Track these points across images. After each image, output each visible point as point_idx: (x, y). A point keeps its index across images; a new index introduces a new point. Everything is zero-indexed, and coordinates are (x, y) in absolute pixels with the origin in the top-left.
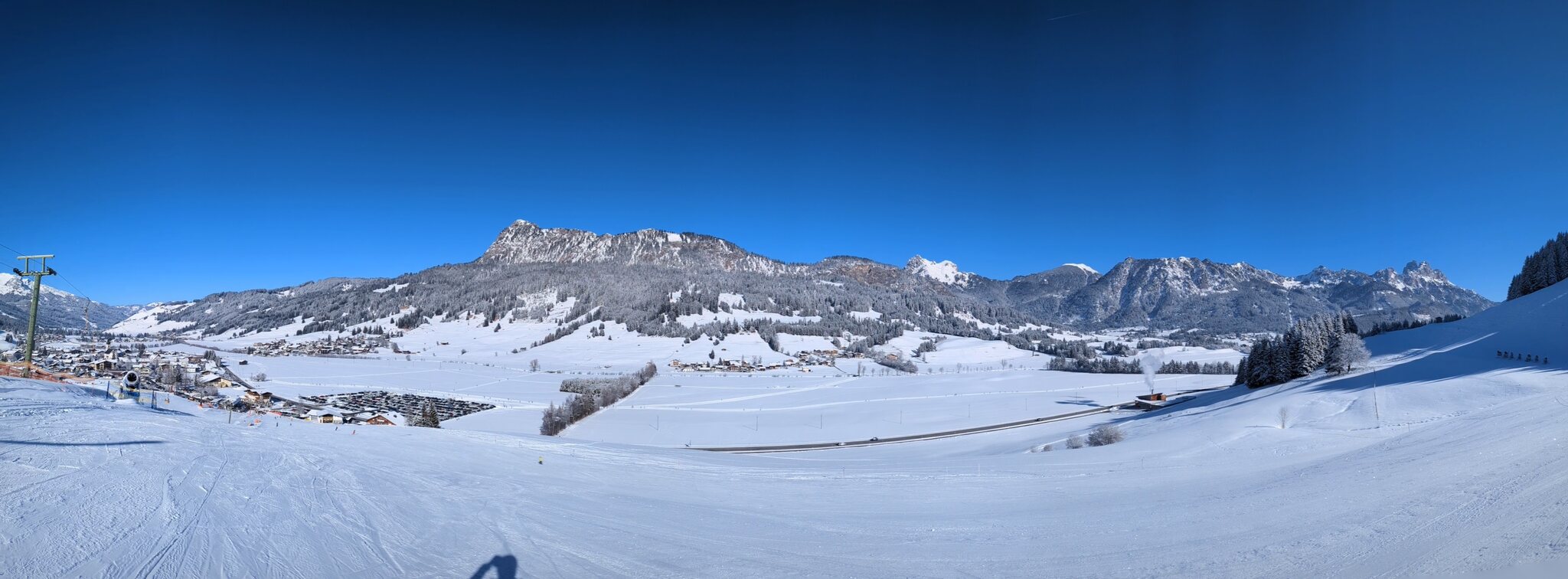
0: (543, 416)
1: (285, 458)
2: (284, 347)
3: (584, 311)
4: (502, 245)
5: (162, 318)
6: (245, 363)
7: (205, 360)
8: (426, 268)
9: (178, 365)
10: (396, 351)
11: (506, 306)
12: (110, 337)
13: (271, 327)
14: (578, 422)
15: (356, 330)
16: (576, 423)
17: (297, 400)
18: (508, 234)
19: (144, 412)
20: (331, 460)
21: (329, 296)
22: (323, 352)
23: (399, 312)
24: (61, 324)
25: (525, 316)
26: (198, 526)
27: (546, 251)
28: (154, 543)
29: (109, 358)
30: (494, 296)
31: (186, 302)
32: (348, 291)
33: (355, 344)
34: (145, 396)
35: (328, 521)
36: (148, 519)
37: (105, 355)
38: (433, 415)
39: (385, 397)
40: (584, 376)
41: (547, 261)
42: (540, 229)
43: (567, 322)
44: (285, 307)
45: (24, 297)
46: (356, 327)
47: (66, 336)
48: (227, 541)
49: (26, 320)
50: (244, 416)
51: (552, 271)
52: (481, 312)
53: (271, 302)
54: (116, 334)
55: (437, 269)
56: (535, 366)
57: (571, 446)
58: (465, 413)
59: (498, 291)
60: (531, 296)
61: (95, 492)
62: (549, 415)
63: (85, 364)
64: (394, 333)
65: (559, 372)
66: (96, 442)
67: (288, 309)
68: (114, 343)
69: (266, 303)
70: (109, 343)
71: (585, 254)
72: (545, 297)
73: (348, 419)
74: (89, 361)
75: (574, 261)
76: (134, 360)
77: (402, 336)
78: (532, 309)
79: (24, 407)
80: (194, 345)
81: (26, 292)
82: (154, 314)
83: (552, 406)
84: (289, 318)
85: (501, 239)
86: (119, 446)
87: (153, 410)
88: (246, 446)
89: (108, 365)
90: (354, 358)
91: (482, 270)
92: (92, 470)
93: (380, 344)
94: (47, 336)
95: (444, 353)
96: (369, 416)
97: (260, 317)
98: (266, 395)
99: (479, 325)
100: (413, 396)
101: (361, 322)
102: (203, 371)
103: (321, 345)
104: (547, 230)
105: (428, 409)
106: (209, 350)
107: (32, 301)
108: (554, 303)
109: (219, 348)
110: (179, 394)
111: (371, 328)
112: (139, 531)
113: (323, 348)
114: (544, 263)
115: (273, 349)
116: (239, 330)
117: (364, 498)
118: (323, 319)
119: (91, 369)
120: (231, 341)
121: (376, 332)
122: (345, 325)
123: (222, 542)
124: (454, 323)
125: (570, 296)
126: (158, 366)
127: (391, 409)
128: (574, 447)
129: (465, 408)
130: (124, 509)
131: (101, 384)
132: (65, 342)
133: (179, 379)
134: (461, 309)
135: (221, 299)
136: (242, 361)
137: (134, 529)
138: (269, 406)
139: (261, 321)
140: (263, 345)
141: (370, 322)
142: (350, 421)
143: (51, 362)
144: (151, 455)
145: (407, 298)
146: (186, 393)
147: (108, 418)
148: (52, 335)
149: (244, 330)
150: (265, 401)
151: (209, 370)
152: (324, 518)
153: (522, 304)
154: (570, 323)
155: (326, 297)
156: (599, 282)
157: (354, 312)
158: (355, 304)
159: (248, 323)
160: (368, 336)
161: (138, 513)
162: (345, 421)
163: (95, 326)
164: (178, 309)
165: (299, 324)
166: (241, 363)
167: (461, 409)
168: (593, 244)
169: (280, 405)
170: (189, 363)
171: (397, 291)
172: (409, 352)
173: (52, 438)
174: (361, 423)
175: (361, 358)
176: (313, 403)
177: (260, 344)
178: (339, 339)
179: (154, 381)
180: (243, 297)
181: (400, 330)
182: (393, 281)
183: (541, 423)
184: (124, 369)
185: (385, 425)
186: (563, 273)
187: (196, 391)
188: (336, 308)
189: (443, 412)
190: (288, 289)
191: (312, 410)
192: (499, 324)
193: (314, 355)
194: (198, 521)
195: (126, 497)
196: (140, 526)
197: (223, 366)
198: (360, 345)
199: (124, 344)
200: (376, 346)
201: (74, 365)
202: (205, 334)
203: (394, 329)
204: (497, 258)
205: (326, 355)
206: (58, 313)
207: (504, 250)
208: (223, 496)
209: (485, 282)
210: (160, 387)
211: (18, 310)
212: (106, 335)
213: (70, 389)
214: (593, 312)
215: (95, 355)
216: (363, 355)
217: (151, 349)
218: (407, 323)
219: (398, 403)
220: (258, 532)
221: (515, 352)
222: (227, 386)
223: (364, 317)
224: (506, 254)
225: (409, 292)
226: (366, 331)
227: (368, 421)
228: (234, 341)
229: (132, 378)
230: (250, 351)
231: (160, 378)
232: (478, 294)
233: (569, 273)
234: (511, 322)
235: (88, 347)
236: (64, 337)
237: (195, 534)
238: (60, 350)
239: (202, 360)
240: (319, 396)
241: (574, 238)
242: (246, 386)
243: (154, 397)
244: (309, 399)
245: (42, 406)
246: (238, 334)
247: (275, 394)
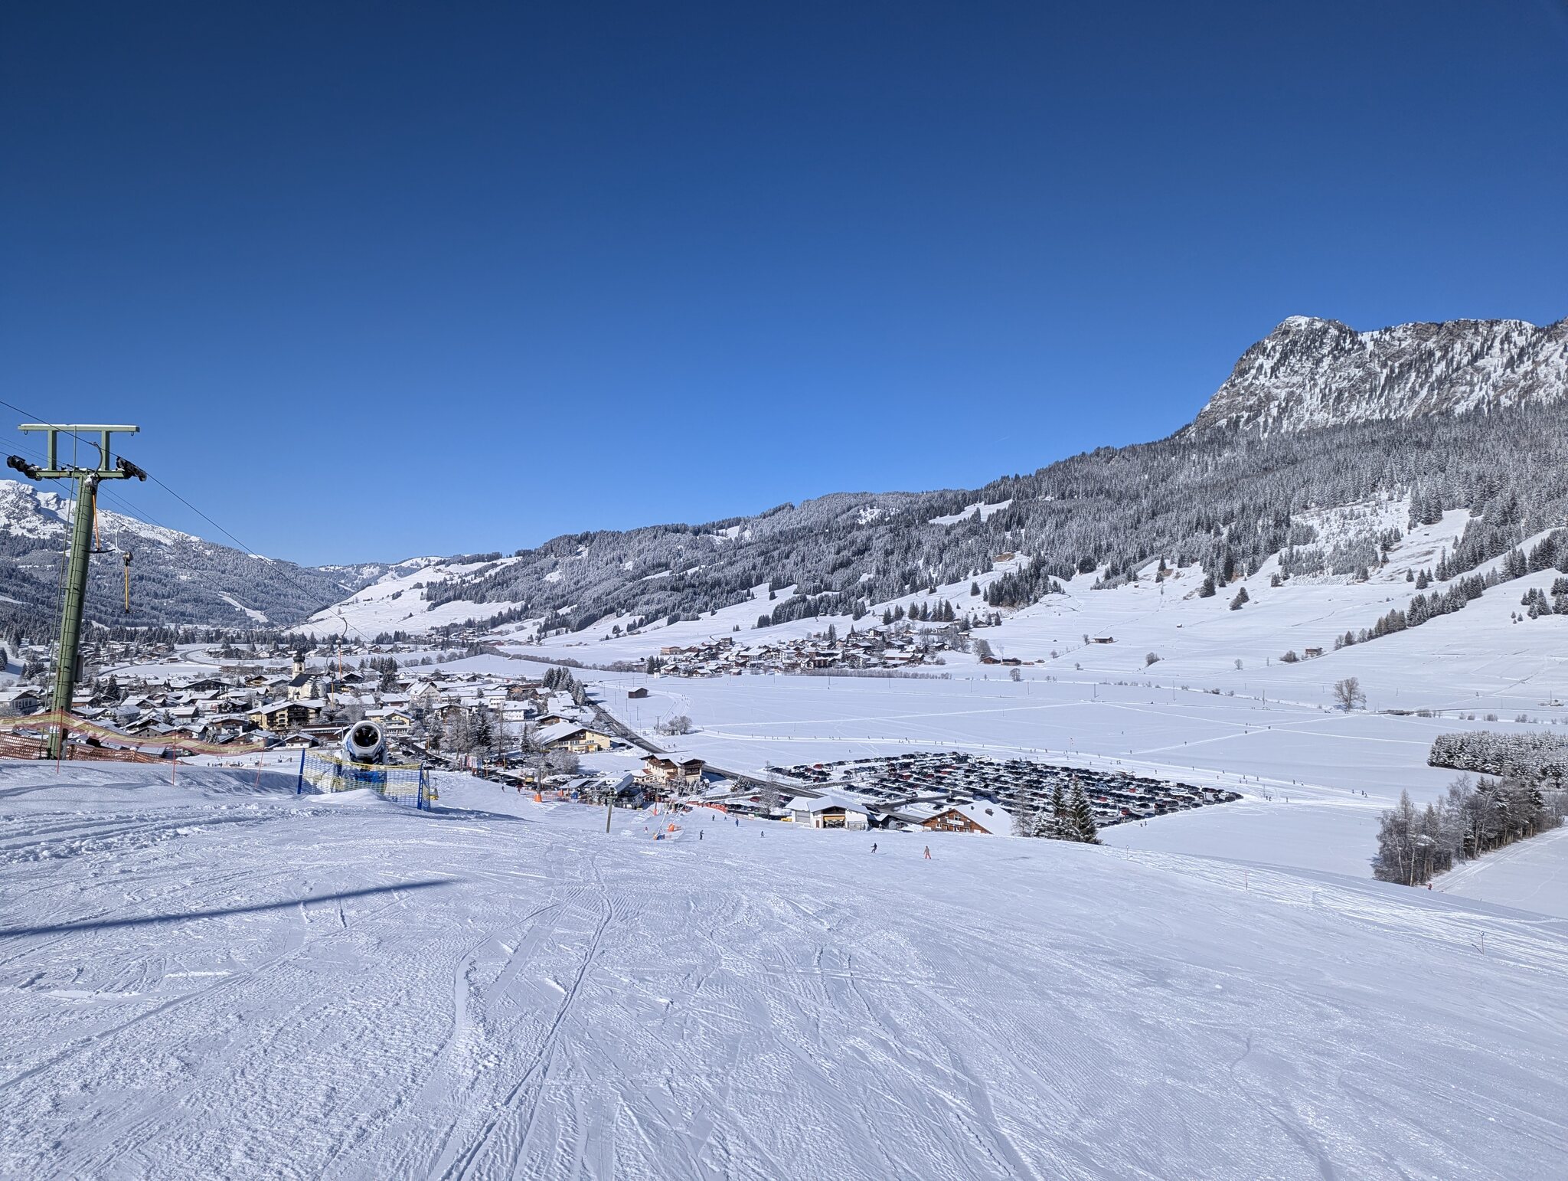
0: (1379, 829)
1: (746, 904)
2: (730, 655)
3: (1497, 546)
4: (1246, 389)
5: (438, 595)
6: (641, 693)
7: (547, 690)
8: (1052, 463)
9: (481, 705)
10: (987, 658)
11: (1263, 544)
12: (303, 646)
13: (700, 611)
14: (1491, 855)
15: (893, 613)
16: (1484, 856)
17: (762, 775)
18: (1261, 359)
19: (399, 818)
20: (852, 907)
21: (829, 537)
22: (819, 665)
23: (989, 569)
24: (162, 616)
25: (1315, 565)
26: (548, 1081)
27: (1373, 390)
28: (437, 1143)
29: (303, 695)
30: (1228, 519)
31: (498, 556)
32: (871, 525)
33: (890, 645)
34: (401, 783)
35: (862, 1055)
36: (419, 1081)
37: (291, 689)
38: (1081, 812)
39: (965, 766)
40: (1506, 727)
41: (1377, 416)
42: (1354, 335)
43: (1443, 579)
44: (731, 564)
45: (43, 544)
46: (892, 605)
47: (176, 646)
48: (622, 1113)
49: (49, 606)
50: (642, 816)
51: (1393, 444)
52: (1194, 561)
53: (699, 554)
54: (318, 638)
55: (1081, 461)
56: (1348, 696)
57: (1471, 921)
58: (1161, 810)
59: (1237, 506)
60: (1333, 514)
61: (274, 1032)
62: (1397, 828)
63: (235, 716)
64: (980, 618)
65: (1424, 714)
66: (273, 900)
67: (737, 569)
68: (313, 659)
69: (688, 555)
70: (300, 660)
71: (1495, 387)
72: (1374, 512)
73: (880, 818)
74: (246, 707)
75: (1460, 409)
76: (368, 699)
77: (998, 623)
78: (1336, 547)
79: (53, 836)
80: (519, 657)
81: (47, 531)
82: (419, 586)
83: (1405, 802)
84: (740, 588)
85: (1243, 373)
86: (336, 903)
87: (422, 812)
88: (654, 881)
89: (298, 714)
90: (890, 676)
91: (1194, 457)
92: (264, 974)
93: (948, 643)
94: (119, 648)
95: (1101, 663)
96: (926, 810)
97: (673, 589)
98: (693, 766)
99: (1192, 593)
100: (1030, 764)
101: (902, 593)
102: (540, 717)
103: (813, 650)
104: (1376, 334)
105: (1068, 797)
106: (555, 667)
107: (68, 553)
108: (1403, 529)
109: (579, 661)
110: (482, 774)
111: (925, 606)
112: (397, 1116)
113: (818, 654)
114: (1369, 423)
115: (705, 660)
116: (625, 620)
117: (940, 999)
118: (817, 590)
119: (254, 726)
120: (607, 644)
121: (938, 617)
122: (867, 603)
123: (610, 1119)
124: (1126, 589)
125: (1453, 507)
126: (429, 711)
127: (978, 794)
128: (1480, 923)
129: (1161, 796)
130: (356, 1062)
131: (283, 761)
132: (175, 660)
133: (483, 738)
134: (1143, 556)
135: (581, 548)
136: (634, 690)
137: (385, 1113)
138: (699, 792)
139: (677, 597)
140: (682, 652)
141: (923, 593)
142: (885, 823)
143: (131, 718)
144: (420, 917)
145: (1008, 535)
146: (501, 770)
147: (307, 840)
148: (133, 646)
149: (637, 619)
150: (690, 779)
151: (557, 713)
152: (852, 1047)
153: (1308, 535)
154: (1456, 581)
155: (821, 539)
156: (1547, 461)
157: (885, 572)
158: (888, 553)
159: (647, 603)
160: (919, 625)
161: (394, 1066)
162: (873, 823)
163: (259, 616)
164: (479, 573)
165: (762, 601)
166: (631, 695)
167: (1152, 799)
168: (1521, 355)
169: (724, 787)
170: (509, 698)
171: (984, 519)
172: (1017, 662)
173: (142, 907)
174: (911, 827)
175: (906, 676)
176: (799, 782)
177: (674, 650)
178: (853, 634)
179: (421, 746)
180: (634, 543)
181: (993, 610)
182: (975, 497)
183: (1374, 848)
184: (344, 721)
185: (967, 834)
186: (1428, 446)
187: (530, 765)
188: (845, 564)
189: (1106, 806)
190: (737, 522)
191: (797, 798)
192: (1243, 590)
193: (798, 670)
194: (546, 1070)
195: (359, 1029)
196: (399, 1102)
197: (594, 703)
198: (901, 647)
199: (339, 659)
200: (939, 648)
201: (204, 721)
202: (545, 628)
203: (980, 608)
204: (1234, 424)
205: (826, 670)
206: (152, 587)
207: (1253, 400)
208: (605, 1000)
209: (1203, 487)
210: (437, 761)
211: (25, 579)
212: (292, 639)
213: (191, 778)
214: (1528, 546)
215: (262, 691)
216: (910, 670)
217: (410, 671)
218: (1009, 594)
219: (996, 780)
220: (698, 1085)
221: (1291, 658)
222: (600, 749)
223: (911, 581)
224: (1256, 411)
225: (1014, 520)
226: (914, 613)
227: (925, 823)
228: (615, 644)
229: (365, 737)
230: (654, 666)
231: (436, 739)
232: (1184, 518)
233: (1446, 444)
234: (1276, 582)
235: (243, 671)
236: (172, 649)
237: (540, 1103)
238: (161, 682)
239: (540, 691)
240: (811, 766)
241: (1458, 346)
242: (642, 744)
243: (423, 781)
244: (790, 774)
245: (108, 828)
246: (623, 628)
247: (711, 763)
